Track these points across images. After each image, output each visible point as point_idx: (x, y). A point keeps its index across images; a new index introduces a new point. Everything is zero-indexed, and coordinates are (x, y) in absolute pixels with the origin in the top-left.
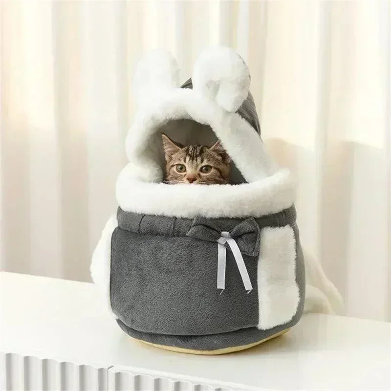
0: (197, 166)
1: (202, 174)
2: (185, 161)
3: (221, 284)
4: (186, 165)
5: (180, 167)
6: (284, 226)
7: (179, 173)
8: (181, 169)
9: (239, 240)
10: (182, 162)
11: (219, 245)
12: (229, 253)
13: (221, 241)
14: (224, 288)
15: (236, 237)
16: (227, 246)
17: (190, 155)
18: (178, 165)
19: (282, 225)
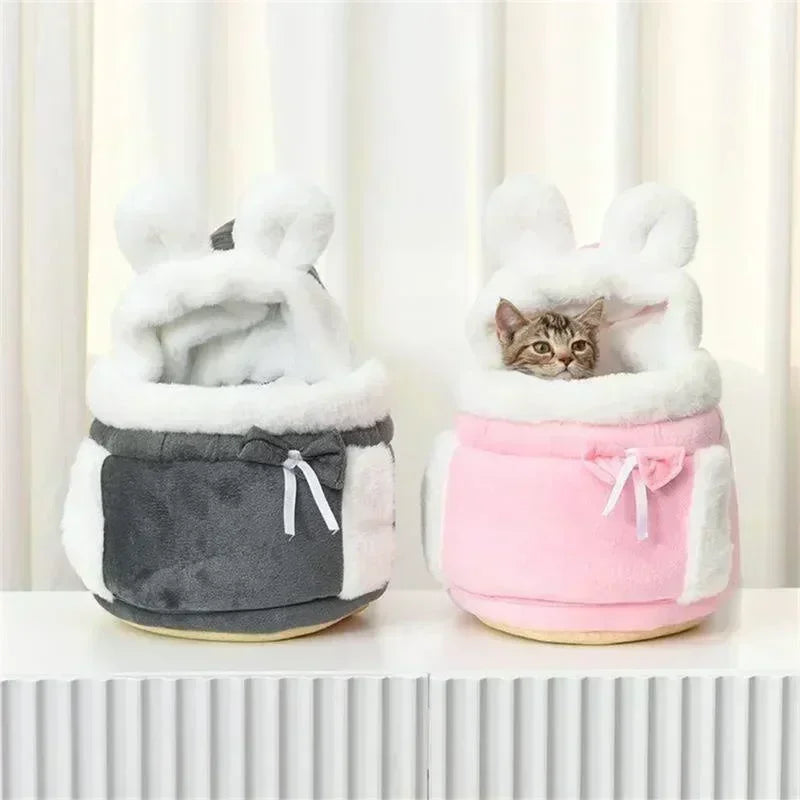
0: (568, 341)
1: (577, 353)
2: (548, 336)
3: (290, 528)
4: (551, 342)
5: (539, 347)
6: (377, 443)
7: (542, 355)
8: (542, 349)
9: (316, 463)
10: (544, 338)
11: (285, 471)
12: (301, 481)
13: (288, 463)
14: (293, 534)
15: (311, 460)
16: (298, 472)
17: (553, 327)
18: (535, 345)
19: (374, 443)
